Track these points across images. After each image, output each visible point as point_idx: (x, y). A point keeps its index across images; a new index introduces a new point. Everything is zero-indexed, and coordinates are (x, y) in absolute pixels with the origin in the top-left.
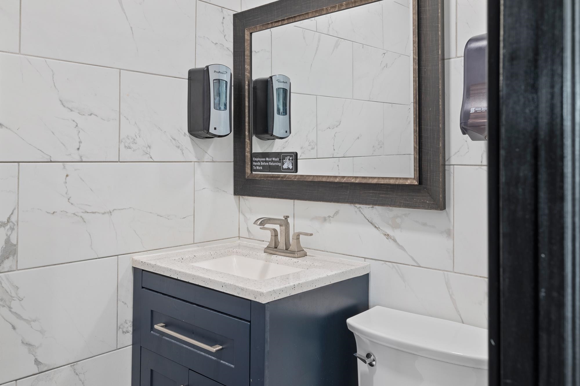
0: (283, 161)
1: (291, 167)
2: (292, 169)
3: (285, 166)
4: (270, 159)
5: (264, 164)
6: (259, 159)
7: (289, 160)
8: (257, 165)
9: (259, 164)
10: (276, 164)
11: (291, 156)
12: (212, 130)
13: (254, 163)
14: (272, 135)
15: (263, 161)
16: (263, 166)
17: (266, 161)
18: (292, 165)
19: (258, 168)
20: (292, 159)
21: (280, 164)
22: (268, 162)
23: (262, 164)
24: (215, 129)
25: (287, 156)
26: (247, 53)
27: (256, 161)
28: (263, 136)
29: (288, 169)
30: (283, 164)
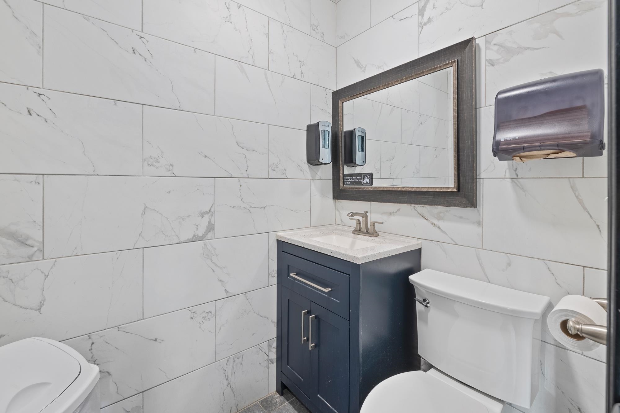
0: (363, 179)
1: (368, 182)
2: (369, 183)
3: (365, 182)
4: (355, 178)
5: (352, 180)
6: (348, 178)
7: (367, 177)
8: (347, 181)
9: (348, 180)
10: (359, 180)
11: (368, 175)
12: (321, 160)
13: (345, 180)
14: (355, 164)
15: (351, 179)
16: (350, 182)
17: (353, 179)
18: (369, 181)
19: (347, 183)
20: (369, 178)
21: (361, 180)
22: (354, 179)
23: (350, 180)
24: (323, 159)
25: (366, 175)
26: (340, 114)
27: (346, 179)
28: (349, 164)
29: (367, 183)
30: (363, 180)
